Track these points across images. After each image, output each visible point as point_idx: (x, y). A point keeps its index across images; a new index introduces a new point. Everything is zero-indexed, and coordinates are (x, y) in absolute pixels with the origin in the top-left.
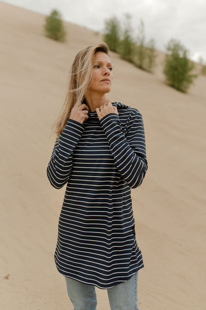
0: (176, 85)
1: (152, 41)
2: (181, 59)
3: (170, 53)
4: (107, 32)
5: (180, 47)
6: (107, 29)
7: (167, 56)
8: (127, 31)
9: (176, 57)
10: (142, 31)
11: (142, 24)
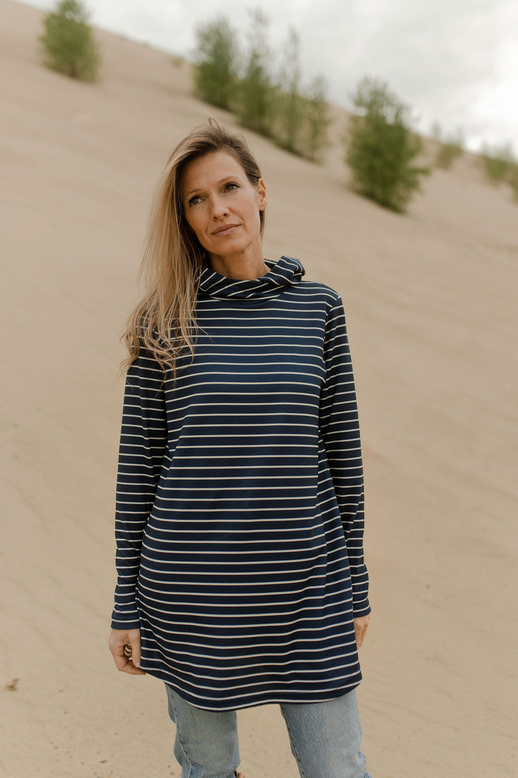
0: (378, 192)
1: (319, 82)
2: (390, 128)
3: (362, 112)
4: (204, 58)
5: (387, 99)
6: (202, 49)
7: (355, 119)
8: (255, 56)
9: (376, 123)
10: (294, 57)
11: (294, 38)
